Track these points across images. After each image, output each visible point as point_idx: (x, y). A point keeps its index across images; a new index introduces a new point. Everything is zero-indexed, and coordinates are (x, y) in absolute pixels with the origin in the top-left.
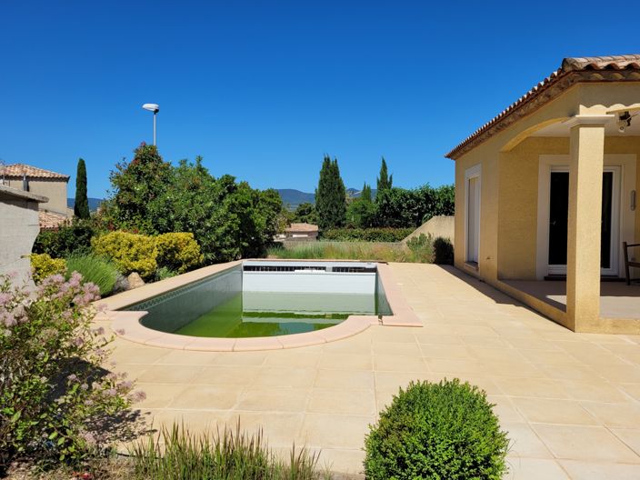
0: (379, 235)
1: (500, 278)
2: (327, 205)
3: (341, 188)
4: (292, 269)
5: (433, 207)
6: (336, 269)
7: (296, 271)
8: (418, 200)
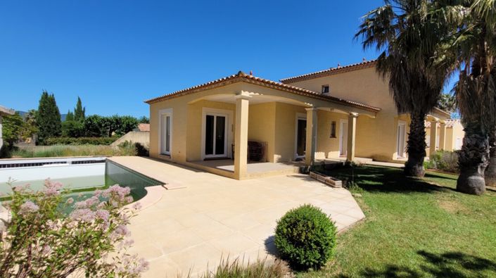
0: (88, 141)
1: (187, 161)
2: (47, 122)
3: (57, 112)
4: (41, 164)
5: (120, 127)
6: (73, 163)
7: (45, 165)
8: (112, 122)
